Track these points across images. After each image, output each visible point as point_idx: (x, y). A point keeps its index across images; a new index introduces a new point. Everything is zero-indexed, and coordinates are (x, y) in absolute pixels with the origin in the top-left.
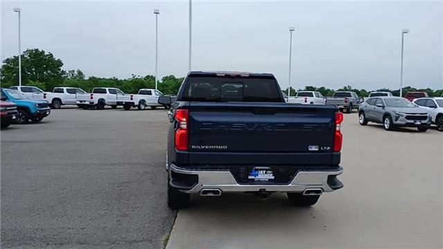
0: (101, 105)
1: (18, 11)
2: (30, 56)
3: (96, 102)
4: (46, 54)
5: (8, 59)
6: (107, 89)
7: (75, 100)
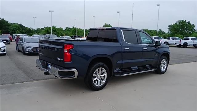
0: (185, 46)
1: (158, 5)
2: (179, 23)
3: (182, 44)
4: (187, 22)
5: (170, 25)
6: (190, 38)
7: (173, 43)
